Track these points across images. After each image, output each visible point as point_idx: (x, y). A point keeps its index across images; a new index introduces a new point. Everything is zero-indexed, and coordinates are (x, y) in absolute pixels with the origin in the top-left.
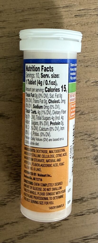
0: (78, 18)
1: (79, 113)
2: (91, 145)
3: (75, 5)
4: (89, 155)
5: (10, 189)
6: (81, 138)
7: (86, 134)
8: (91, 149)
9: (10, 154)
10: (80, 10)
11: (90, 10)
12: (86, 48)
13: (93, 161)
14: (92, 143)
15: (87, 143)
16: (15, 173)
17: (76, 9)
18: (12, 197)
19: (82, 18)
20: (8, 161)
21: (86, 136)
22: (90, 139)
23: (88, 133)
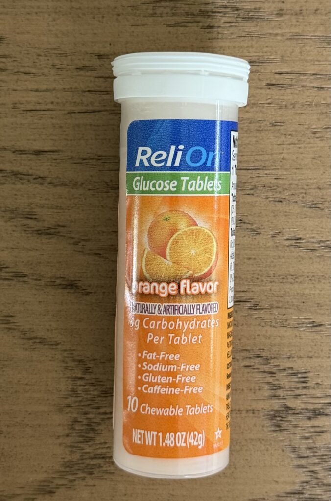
0: (274, 91)
1: (249, 304)
2: (269, 383)
3: (270, 61)
4: (260, 405)
5: (68, 458)
6: (247, 363)
7: (258, 356)
8: (267, 393)
9: (79, 376)
10: (280, 74)
11: (305, 75)
12: (284, 158)
13: (268, 423)
14: (271, 380)
15: (258, 376)
16: (85, 422)
17: (271, 68)
18: (71, 477)
19: (283, 91)
20: (73, 390)
21: (257, 360)
22: (266, 368)
23: (264, 354)
